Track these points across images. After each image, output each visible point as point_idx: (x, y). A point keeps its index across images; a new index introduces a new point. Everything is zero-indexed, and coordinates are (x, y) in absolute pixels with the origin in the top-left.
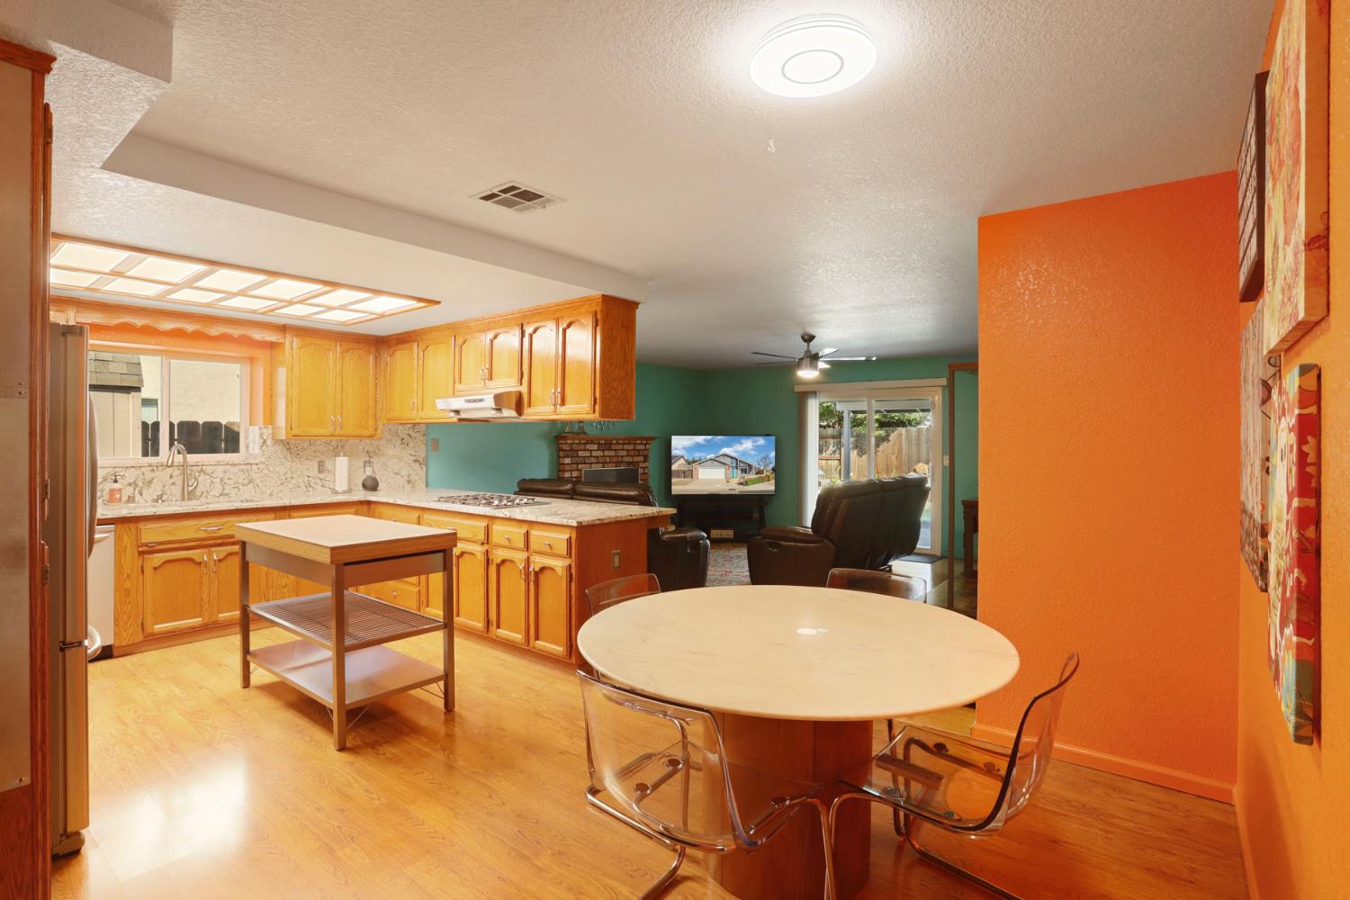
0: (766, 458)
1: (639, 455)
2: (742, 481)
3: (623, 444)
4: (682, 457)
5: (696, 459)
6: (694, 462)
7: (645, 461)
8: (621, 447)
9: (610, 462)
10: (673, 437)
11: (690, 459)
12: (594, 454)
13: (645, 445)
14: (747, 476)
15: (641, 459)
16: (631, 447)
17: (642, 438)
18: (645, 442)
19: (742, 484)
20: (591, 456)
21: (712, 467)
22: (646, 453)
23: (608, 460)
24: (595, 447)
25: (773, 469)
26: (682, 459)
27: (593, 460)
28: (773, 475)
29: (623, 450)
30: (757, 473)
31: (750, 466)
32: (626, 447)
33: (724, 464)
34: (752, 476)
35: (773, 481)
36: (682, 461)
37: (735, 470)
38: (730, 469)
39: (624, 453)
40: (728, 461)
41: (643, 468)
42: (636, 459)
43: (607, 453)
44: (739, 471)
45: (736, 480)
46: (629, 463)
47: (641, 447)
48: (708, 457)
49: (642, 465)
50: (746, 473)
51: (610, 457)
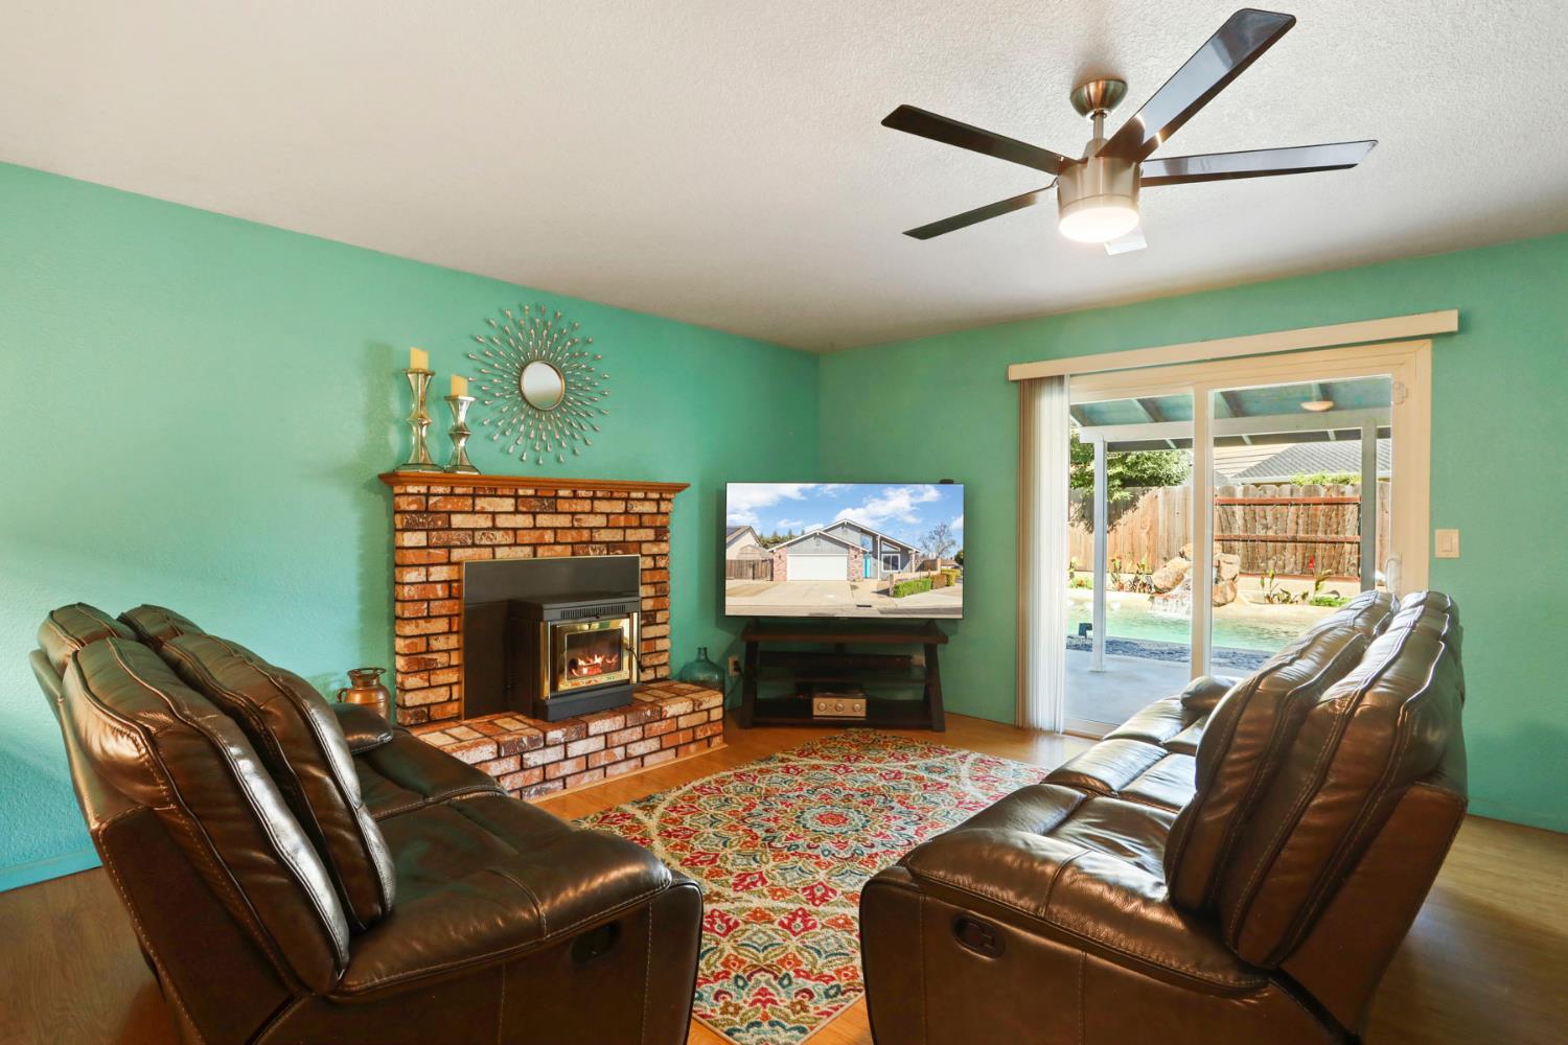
0: (941, 532)
1: (641, 526)
2: (887, 585)
3: (593, 498)
4: (750, 529)
5: (781, 535)
6: (776, 542)
7: (658, 540)
8: (586, 505)
9: (556, 543)
10: (728, 485)
11: (768, 535)
12: (502, 521)
13: (658, 501)
14: (898, 575)
15: (650, 534)
16: (619, 507)
17: (647, 487)
18: (656, 496)
19: (886, 592)
20: (494, 528)
21: (817, 552)
22: (660, 520)
23: (549, 537)
24: (508, 504)
25: (959, 560)
26: (749, 534)
27: (499, 537)
28: (958, 572)
29: (592, 512)
30: (921, 568)
31: (905, 551)
32: (601, 506)
33: (847, 546)
34: (909, 574)
35: (959, 587)
36: (748, 540)
37: (871, 560)
38: (861, 558)
39: (600, 521)
40: (853, 538)
41: (654, 556)
42: (632, 535)
43: (543, 520)
44: (881, 564)
45: (874, 584)
46: (611, 546)
47: (649, 507)
48: (810, 530)
49: (646, 548)
50: (895, 567)
51: (555, 529)
